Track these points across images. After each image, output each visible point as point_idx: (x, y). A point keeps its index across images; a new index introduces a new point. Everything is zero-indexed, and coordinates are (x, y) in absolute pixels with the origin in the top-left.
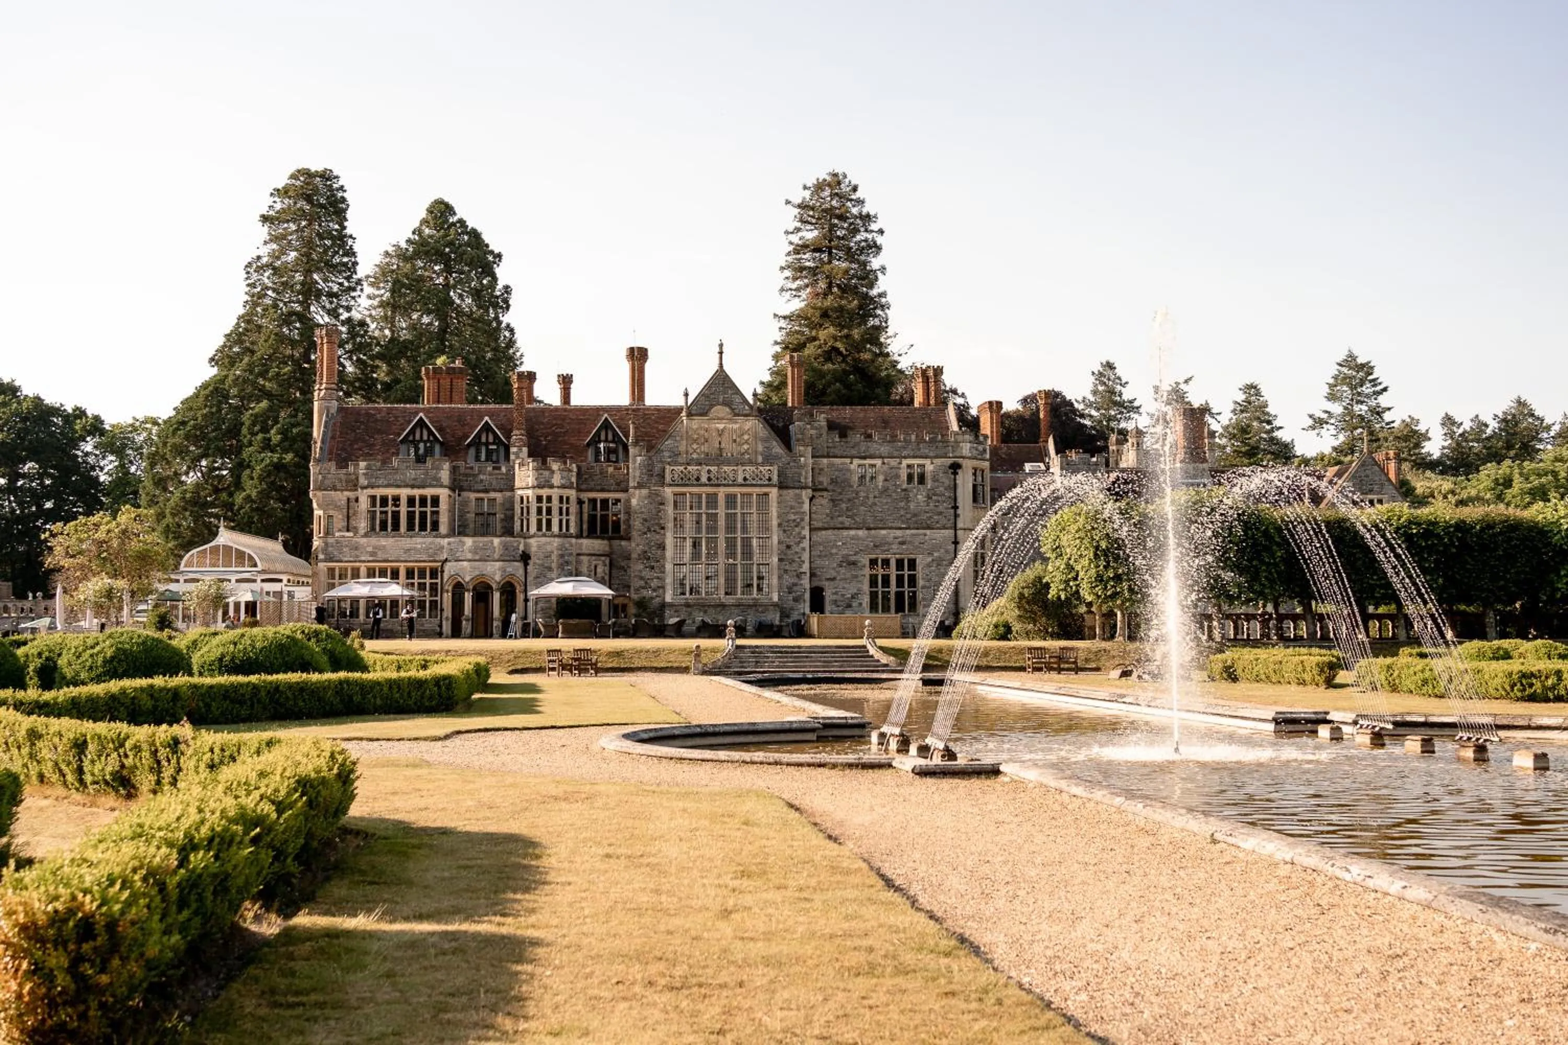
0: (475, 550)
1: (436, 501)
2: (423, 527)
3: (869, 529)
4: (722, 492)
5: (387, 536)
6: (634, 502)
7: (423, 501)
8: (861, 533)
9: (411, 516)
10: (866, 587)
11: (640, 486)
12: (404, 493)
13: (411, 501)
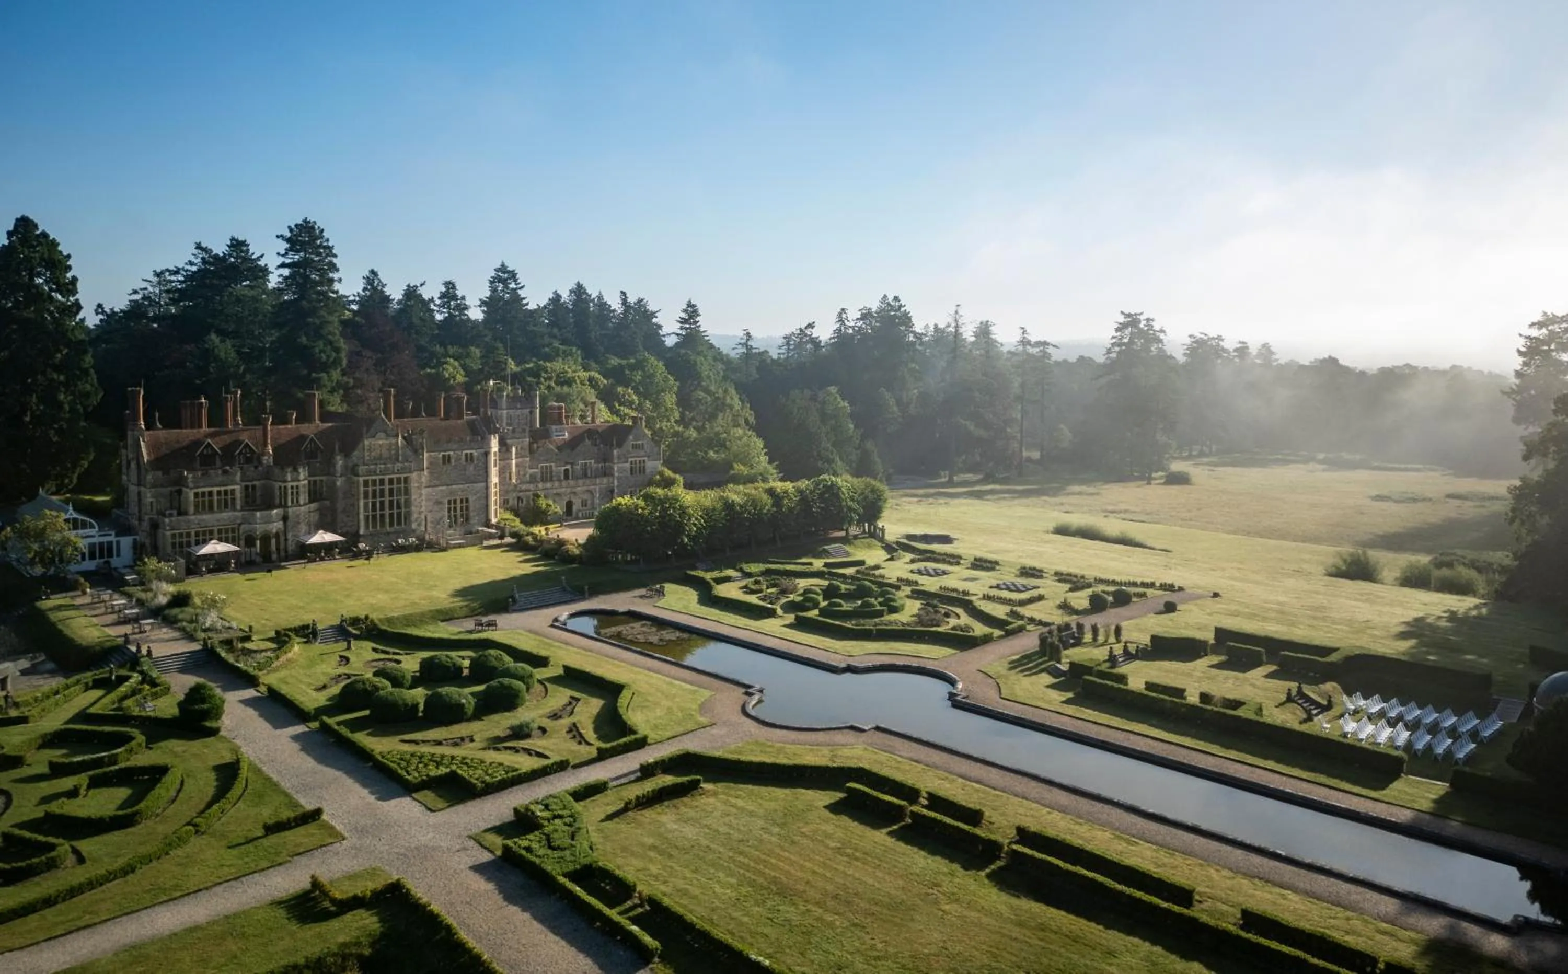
0: (262, 518)
1: (233, 491)
2: (226, 506)
3: (448, 485)
4: (387, 477)
5: (206, 513)
6: (338, 483)
7: (226, 492)
8: (444, 488)
9: (219, 501)
10: (446, 513)
11: (341, 476)
12: (215, 489)
13: (219, 493)
